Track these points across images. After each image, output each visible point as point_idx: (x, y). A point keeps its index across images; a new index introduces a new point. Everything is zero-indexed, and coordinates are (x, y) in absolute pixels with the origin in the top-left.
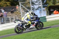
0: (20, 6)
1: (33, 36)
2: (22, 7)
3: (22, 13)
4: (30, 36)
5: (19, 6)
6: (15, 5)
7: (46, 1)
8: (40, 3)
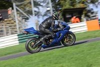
0: (15, 10)
1: (36, 61)
2: (17, 10)
3: (17, 22)
4: (32, 60)
5: (13, 9)
6: (7, 8)
7: (59, 1)
8: (48, 3)
